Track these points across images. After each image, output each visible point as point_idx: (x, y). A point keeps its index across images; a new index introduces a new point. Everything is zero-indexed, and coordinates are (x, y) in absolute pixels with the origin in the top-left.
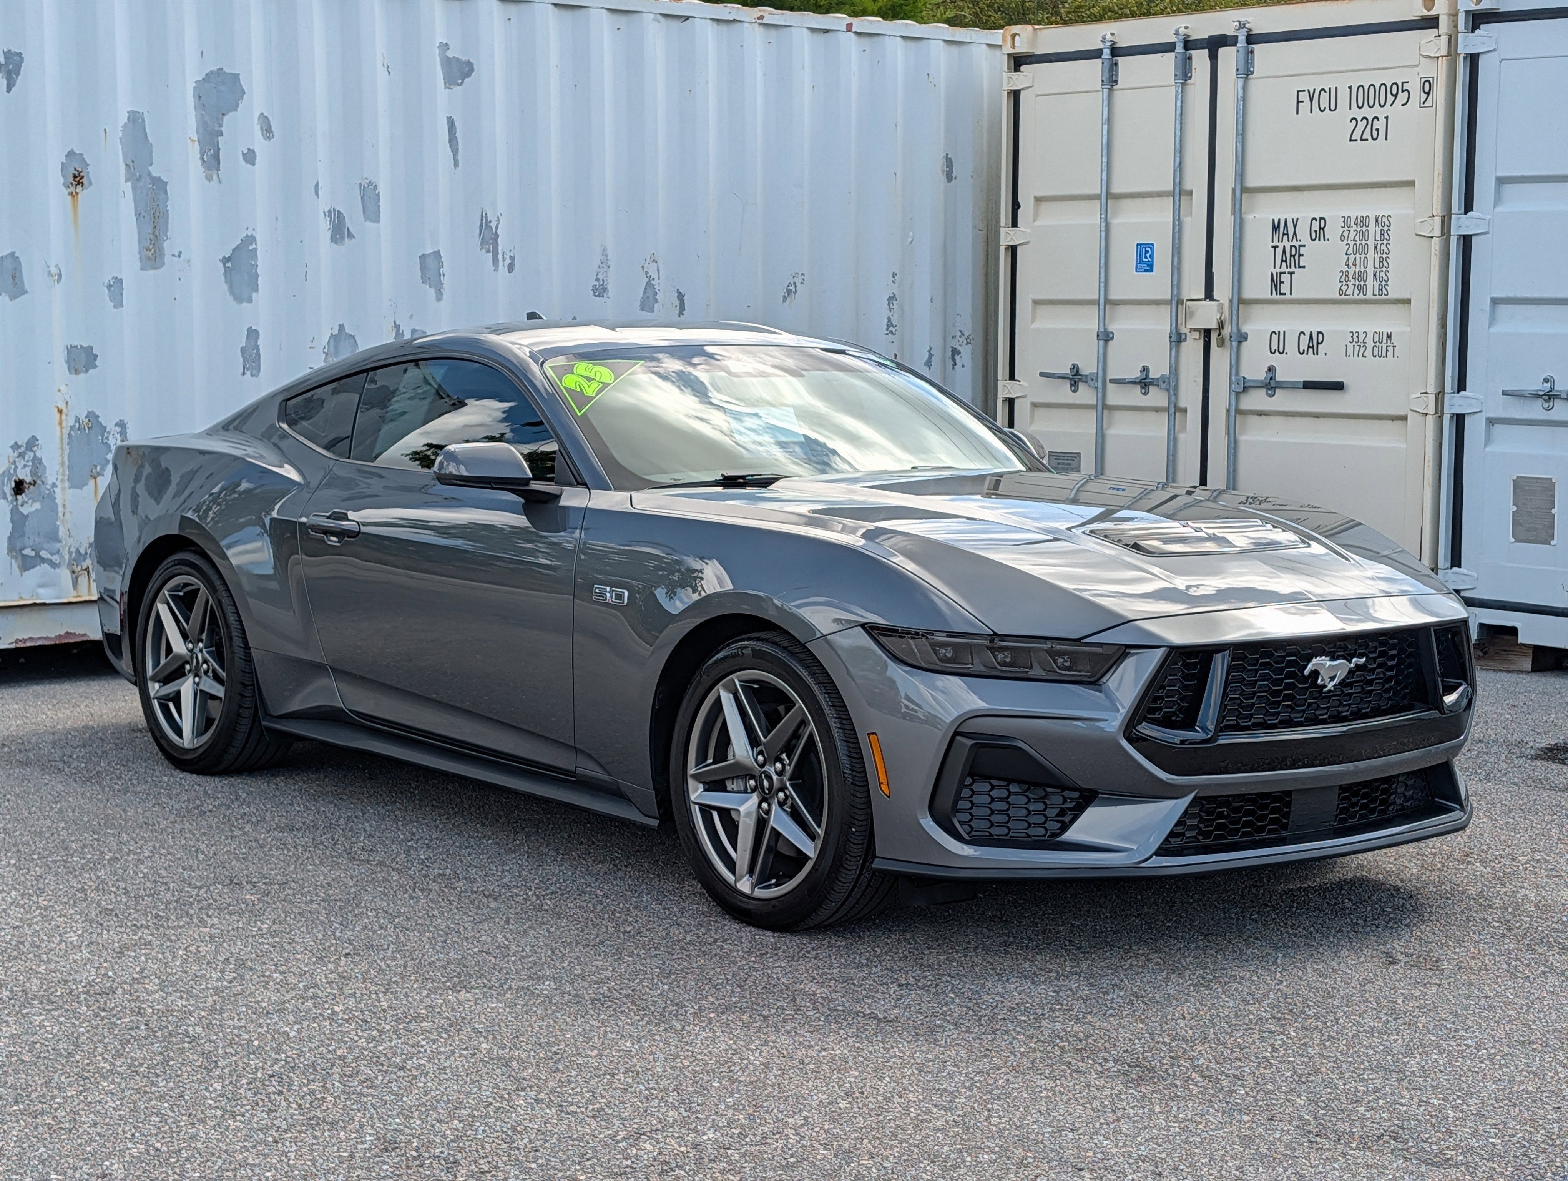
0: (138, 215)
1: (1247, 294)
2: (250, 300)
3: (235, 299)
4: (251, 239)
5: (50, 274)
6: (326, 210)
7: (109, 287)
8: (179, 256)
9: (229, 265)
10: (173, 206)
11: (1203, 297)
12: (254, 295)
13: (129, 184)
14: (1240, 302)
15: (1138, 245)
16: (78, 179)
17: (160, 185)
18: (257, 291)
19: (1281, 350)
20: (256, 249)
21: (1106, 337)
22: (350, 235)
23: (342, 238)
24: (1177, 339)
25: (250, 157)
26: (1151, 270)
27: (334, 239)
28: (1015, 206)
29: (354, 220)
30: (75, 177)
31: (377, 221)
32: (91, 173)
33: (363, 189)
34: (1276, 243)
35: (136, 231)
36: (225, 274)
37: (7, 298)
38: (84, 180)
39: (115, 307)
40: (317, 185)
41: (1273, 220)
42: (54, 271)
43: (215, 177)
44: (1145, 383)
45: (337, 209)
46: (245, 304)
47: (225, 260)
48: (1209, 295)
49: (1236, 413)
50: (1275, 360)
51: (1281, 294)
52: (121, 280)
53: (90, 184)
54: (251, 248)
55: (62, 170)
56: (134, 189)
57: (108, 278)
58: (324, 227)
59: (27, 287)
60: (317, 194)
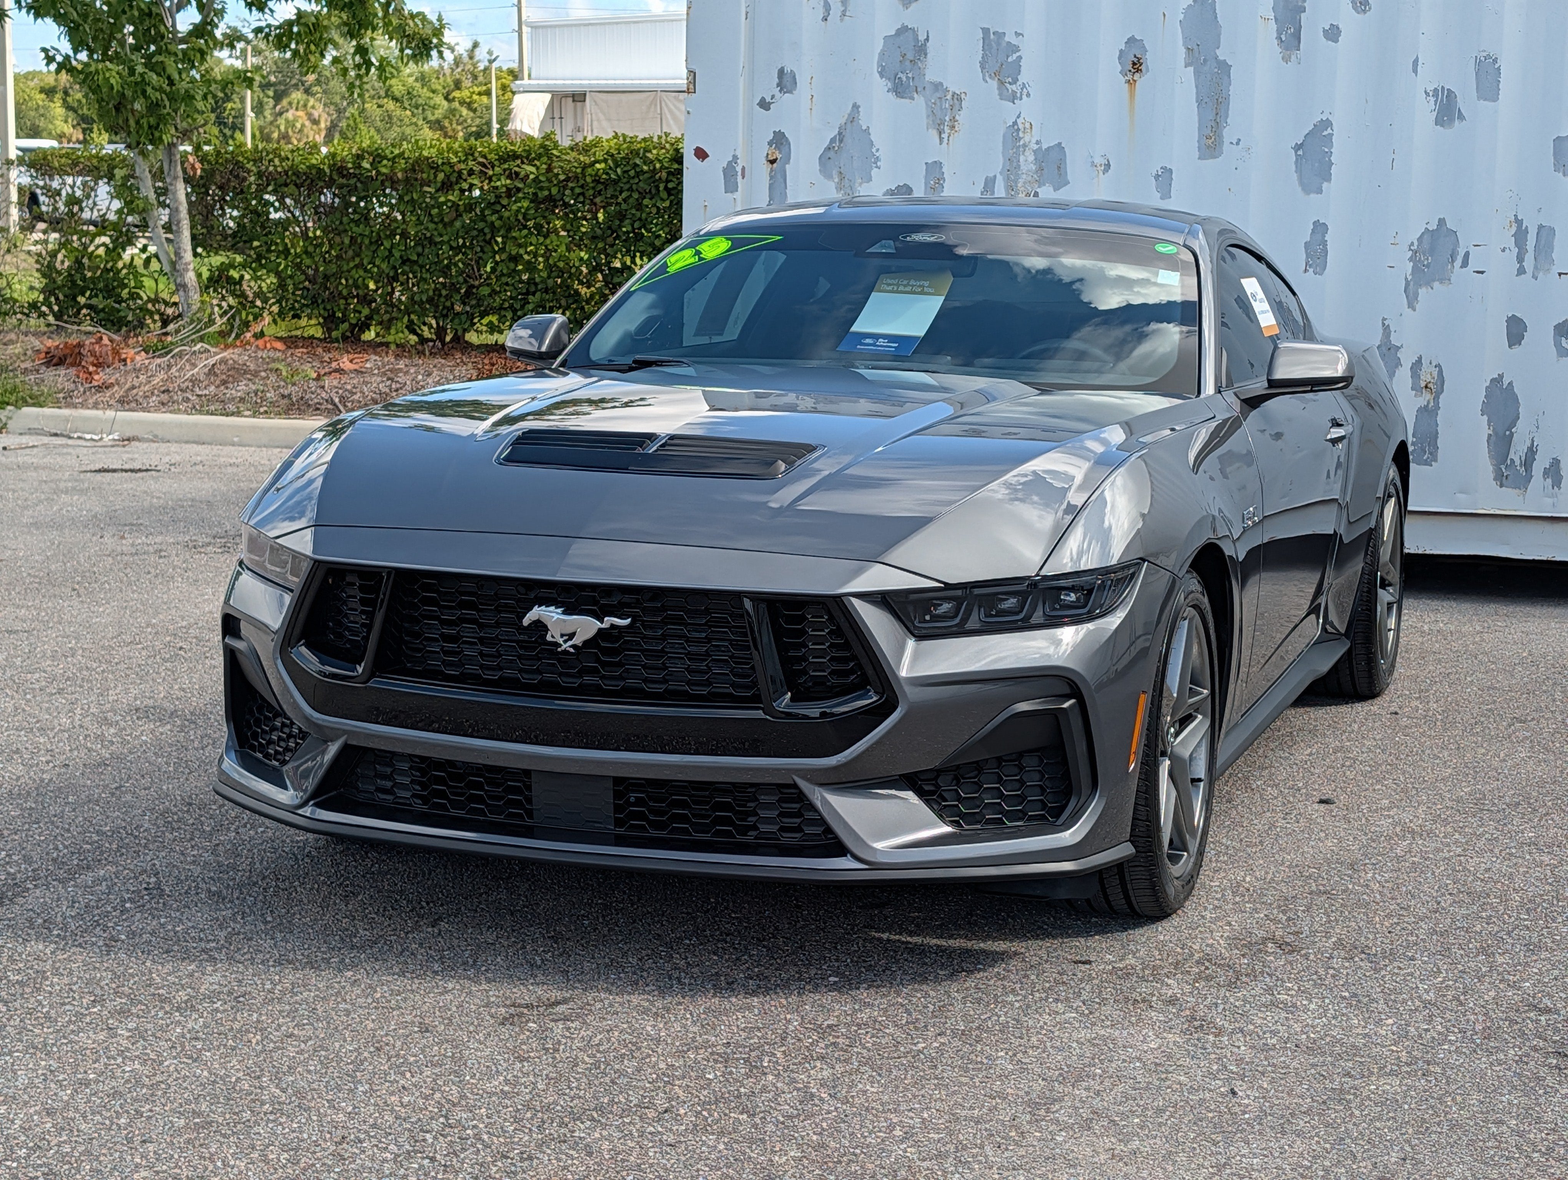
0: (1199, 102)
2: (1320, 191)
3: (1303, 189)
4: (1327, 124)
5: (1093, 165)
6: (1430, 88)
7: (1157, 177)
8: (1238, 144)
9: (1300, 152)
10: (1235, 91)
12: (1325, 185)
13: (1191, 69)
16: (1137, 66)
17: (1224, 67)
18: (1329, 180)
20: (1331, 135)
22: (1461, 117)
23: (1451, 120)
25: (1333, 33)
27: (1438, 122)
29: (1467, 99)
30: (1134, 64)
31: (1495, 99)
32: (1150, 60)
33: (1479, 63)
35: (1196, 118)
36: (1296, 162)
37: (1051, 189)
38: (1143, 67)
39: (1161, 198)
40: (1416, 62)
42: (1098, 160)
43: (1293, 57)
45: (1446, 87)
46: (1312, 196)
47: (1297, 147)
52: (1171, 171)
53: (1148, 70)
54: (1325, 133)
55: (1119, 58)
56: (1197, 73)
57: (1156, 168)
58: (1426, 110)
59: (1069, 178)
60: (1415, 71)
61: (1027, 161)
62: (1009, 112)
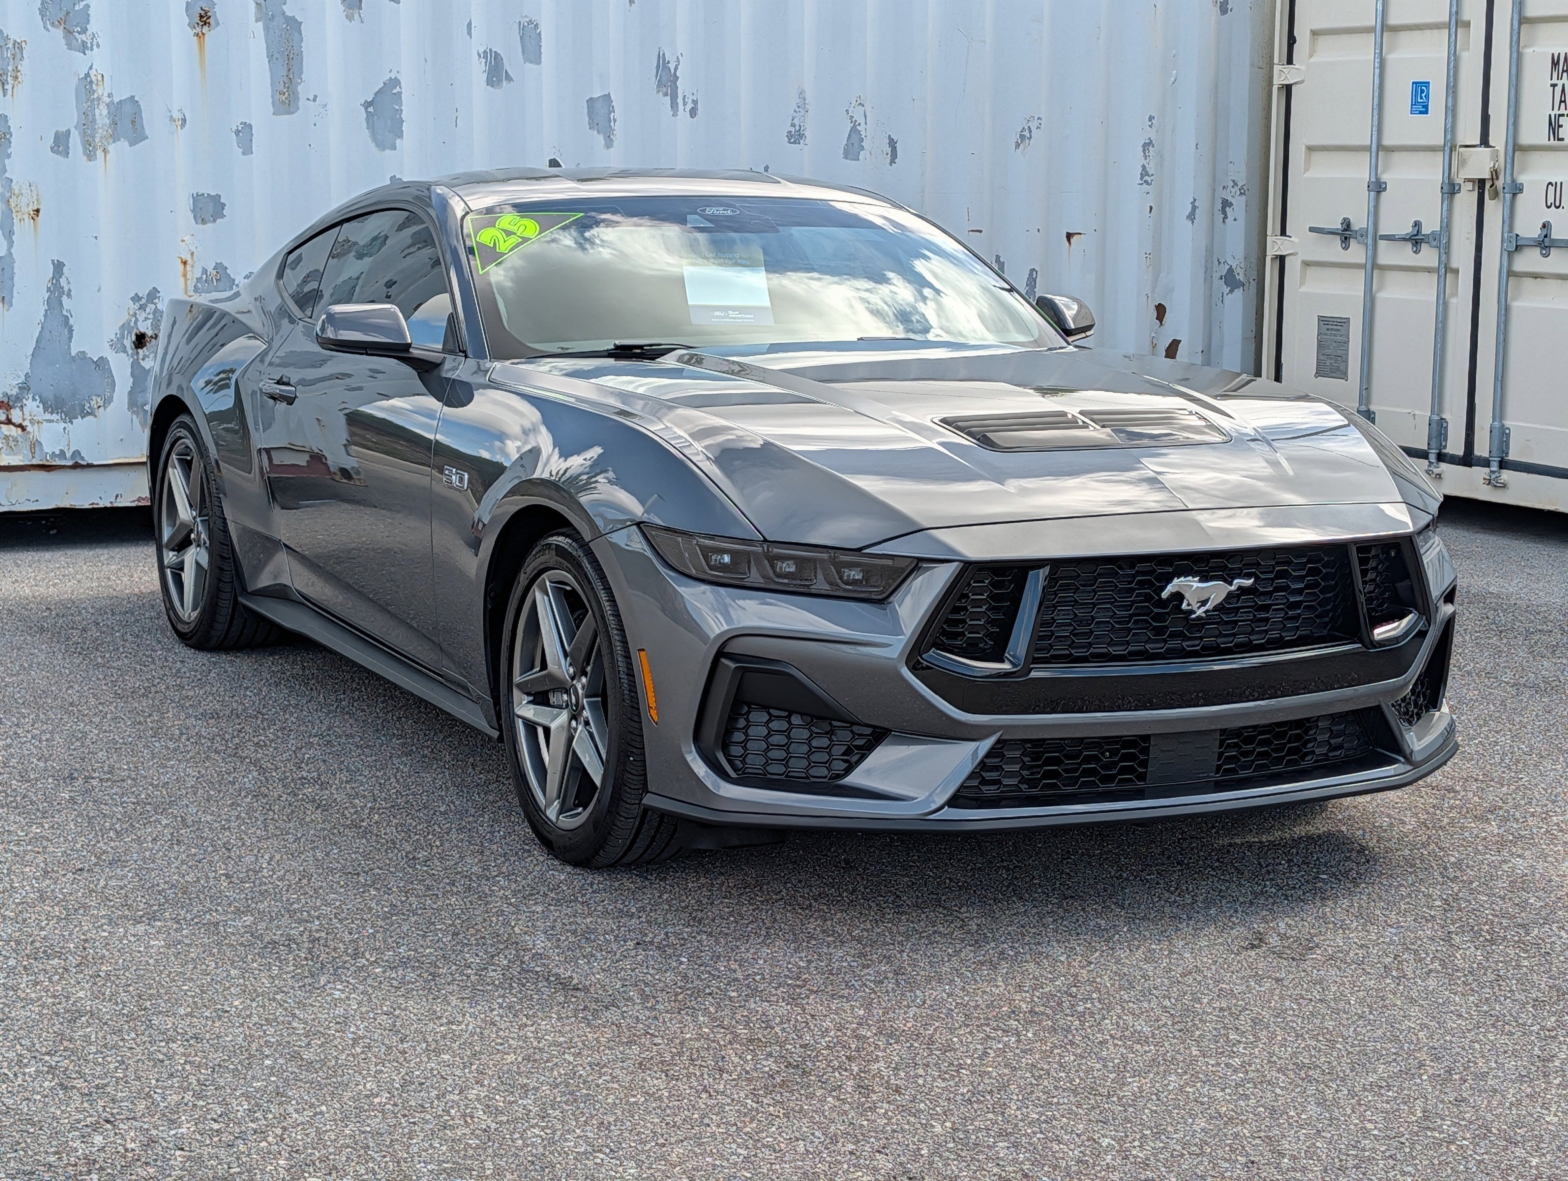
0: (270, 57)
1: (1525, 139)
2: (394, 148)
3: (377, 145)
4: (395, 82)
5: (172, 119)
6: (481, 51)
7: (237, 132)
8: (314, 100)
9: (371, 109)
10: (306, 47)
11: (1479, 143)
12: (398, 141)
13: (260, 24)
14: (1516, 148)
15: (1413, 83)
16: (204, 19)
17: (294, 25)
18: (401, 136)
19: (1557, 204)
20: (400, 93)
21: (1378, 188)
22: (509, 78)
23: (500, 81)
24: (1450, 190)
26: (1426, 112)
27: (490, 82)
28: (1292, 40)
29: (513, 61)
30: (201, 17)
31: (538, 61)
32: (219, 12)
33: (522, 28)
34: (1555, 81)
35: (268, 74)
36: (367, 119)
37: (126, 144)
38: (211, 21)
39: (243, 154)
40: (469, 25)
41: (1553, 55)
42: (177, 115)
43: (356, 16)
44: (1416, 240)
45: (494, 50)
46: (387, 151)
47: (367, 105)
48: (1485, 141)
49: (1510, 274)
50: (1551, 215)
51: (1559, 139)
52: (250, 126)
53: (218, 24)
54: (394, 91)
55: (187, 10)
56: (267, 29)
57: (235, 124)
58: (478, 70)
59: (147, 132)
60: (470, 34)
61: (102, 114)
62: (80, 63)
